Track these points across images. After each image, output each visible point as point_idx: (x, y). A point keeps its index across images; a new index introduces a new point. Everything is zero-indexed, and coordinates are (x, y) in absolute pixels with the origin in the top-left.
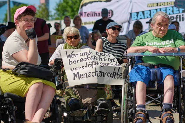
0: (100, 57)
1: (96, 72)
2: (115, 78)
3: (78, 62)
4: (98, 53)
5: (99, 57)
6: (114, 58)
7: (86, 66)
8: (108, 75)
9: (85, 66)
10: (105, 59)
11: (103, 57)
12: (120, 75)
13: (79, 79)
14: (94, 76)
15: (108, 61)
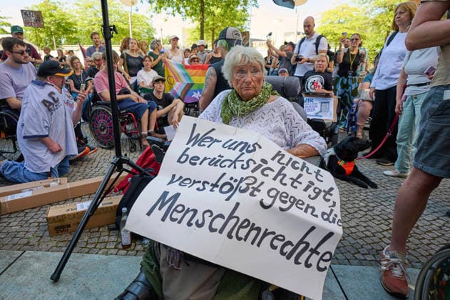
0: (283, 168)
1: (231, 217)
2: (297, 262)
3: (200, 164)
4: (283, 155)
5: (277, 167)
6: (332, 189)
7: (215, 185)
8: (276, 243)
9: (212, 185)
10: (294, 180)
11: (290, 172)
12: (321, 259)
13: (163, 220)
14: (215, 230)
15: (306, 190)
